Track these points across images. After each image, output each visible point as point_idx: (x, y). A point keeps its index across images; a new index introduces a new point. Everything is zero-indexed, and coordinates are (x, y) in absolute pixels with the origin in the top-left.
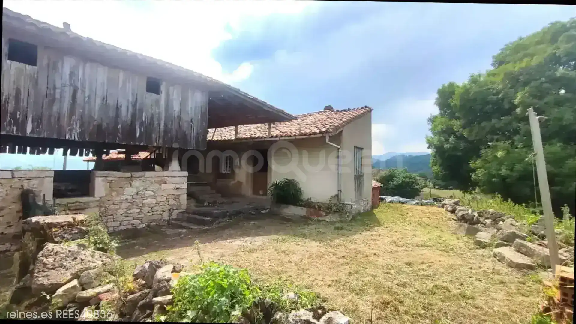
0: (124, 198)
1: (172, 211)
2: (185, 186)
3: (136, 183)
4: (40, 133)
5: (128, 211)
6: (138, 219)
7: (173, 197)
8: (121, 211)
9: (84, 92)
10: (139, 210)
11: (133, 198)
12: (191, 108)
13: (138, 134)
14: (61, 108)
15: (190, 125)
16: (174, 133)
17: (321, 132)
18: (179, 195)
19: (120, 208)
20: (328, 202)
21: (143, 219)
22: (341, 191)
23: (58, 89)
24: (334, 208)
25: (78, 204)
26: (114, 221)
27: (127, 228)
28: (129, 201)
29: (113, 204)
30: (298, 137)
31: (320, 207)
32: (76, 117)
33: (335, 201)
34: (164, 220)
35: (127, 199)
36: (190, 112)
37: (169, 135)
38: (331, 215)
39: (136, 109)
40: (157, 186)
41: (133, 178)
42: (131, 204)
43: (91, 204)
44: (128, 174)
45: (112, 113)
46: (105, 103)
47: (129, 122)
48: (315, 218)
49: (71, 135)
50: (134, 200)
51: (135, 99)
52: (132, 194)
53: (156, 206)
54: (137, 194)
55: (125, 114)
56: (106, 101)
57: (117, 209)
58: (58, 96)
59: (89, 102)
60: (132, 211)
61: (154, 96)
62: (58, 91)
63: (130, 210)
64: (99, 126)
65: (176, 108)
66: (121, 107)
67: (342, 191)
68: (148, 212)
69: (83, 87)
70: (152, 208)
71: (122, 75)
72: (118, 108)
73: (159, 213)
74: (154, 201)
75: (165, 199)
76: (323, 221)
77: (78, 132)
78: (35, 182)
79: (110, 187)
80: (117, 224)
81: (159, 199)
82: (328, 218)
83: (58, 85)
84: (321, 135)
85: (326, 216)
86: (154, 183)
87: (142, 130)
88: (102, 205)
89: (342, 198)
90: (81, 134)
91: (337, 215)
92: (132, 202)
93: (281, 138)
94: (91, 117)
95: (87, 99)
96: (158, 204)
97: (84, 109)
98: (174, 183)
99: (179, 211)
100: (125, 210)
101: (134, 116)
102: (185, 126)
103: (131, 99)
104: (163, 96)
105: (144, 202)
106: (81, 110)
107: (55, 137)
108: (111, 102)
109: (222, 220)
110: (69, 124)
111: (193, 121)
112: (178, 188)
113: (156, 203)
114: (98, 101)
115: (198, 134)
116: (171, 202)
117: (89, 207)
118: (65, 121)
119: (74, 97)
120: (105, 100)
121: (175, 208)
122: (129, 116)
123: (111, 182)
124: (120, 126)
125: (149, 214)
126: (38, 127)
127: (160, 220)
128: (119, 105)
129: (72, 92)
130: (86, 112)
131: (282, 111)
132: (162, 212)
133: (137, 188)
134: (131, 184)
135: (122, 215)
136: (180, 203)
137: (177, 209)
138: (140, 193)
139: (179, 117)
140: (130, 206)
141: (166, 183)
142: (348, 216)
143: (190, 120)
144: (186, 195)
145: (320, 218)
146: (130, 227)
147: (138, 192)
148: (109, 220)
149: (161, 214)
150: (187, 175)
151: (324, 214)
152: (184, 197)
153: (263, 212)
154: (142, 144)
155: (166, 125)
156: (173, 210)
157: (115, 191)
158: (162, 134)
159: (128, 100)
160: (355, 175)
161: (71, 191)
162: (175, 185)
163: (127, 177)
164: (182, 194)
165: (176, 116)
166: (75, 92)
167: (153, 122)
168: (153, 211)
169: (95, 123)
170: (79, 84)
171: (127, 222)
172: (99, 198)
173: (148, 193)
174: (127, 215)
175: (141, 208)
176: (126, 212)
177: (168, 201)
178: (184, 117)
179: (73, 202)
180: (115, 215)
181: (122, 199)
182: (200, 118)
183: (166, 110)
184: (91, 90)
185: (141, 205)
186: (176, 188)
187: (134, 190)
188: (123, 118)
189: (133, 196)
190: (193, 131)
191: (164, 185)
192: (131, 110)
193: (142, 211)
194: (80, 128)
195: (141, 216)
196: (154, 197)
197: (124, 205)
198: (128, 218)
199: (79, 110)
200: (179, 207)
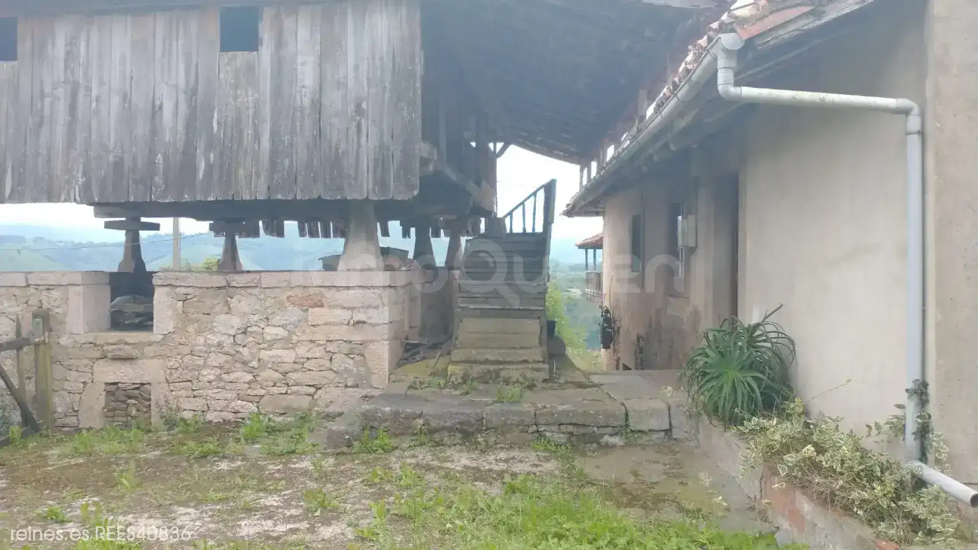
0: (214, 339)
2: (383, 317)
3: (240, 303)
6: (248, 399)
7: (346, 348)
8: (208, 374)
9: (89, 89)
10: (249, 377)
11: (235, 343)
12: (357, 68)
13: (201, 173)
14: (52, 137)
15: (354, 124)
16: (301, 154)
18: (364, 344)
19: (205, 366)
21: (263, 401)
23: (48, 95)
25: (121, 346)
26: (194, 397)
27: (224, 420)
28: (226, 349)
29: (191, 354)
34: (319, 413)
35: (220, 345)
36: (351, 83)
39: (196, 106)
40: (293, 314)
41: (231, 290)
42: (229, 358)
43: (146, 350)
44: (220, 280)
45: (142, 129)
46: (127, 105)
47: (180, 145)
50: (238, 348)
51: (192, 82)
52: (232, 332)
53: (295, 370)
54: (245, 333)
55: (172, 124)
56: (130, 101)
57: (199, 368)
58: (47, 112)
59: (97, 112)
60: (232, 377)
61: (242, 57)
62: (47, 101)
63: (228, 372)
64: (118, 164)
65: (307, 76)
66: (161, 107)
68: (275, 385)
69: (88, 79)
70: (285, 374)
72: (156, 111)
73: (301, 389)
74: (288, 356)
75: (318, 352)
77: (80, 183)
78: (56, 294)
79: (183, 311)
80: (199, 404)
81: (302, 351)
83: (48, 87)
86: (287, 304)
87: (212, 159)
88: (169, 353)
90: (86, 188)
92: (232, 352)
94: (102, 146)
95: (94, 105)
96: (300, 364)
97: (89, 129)
98: (345, 305)
99: (364, 392)
100: (217, 372)
101: (190, 126)
103: (182, 83)
104: (266, 50)
105: (265, 355)
106: (86, 135)
108: (140, 101)
110: (66, 170)
111: (364, 106)
112: (359, 322)
113: (295, 362)
114: (115, 105)
115: (382, 146)
116: (341, 362)
117: (143, 357)
118: (59, 163)
119: (73, 108)
120: (128, 97)
121: (350, 383)
122: (181, 128)
123: (186, 299)
124: (160, 156)
125: (277, 390)
126: (21, 183)
127: (308, 410)
128: (158, 103)
129: (69, 96)
130: (94, 137)
132: (312, 390)
133: (243, 315)
134: (229, 305)
135: (210, 382)
136: (367, 369)
137: (357, 386)
138: (249, 329)
139: (318, 106)
140: (226, 362)
141: (322, 306)
143: (352, 108)
144: (386, 342)
146: (230, 417)
147: (246, 329)
148: (184, 393)
149: (310, 395)
152: (380, 352)
155: (275, 136)
157: (197, 321)
159: (176, 87)
162: (350, 312)
163: (219, 288)
164: (371, 341)
165: (307, 101)
166: (74, 94)
167: (241, 133)
168: (287, 384)
169: (111, 159)
170: (80, 75)
171: (223, 403)
172: (161, 337)
173: (272, 332)
174: (222, 384)
175: (256, 372)
176: (219, 378)
177: (331, 360)
178: (333, 100)
179: (114, 340)
180: (195, 382)
181: (209, 342)
182: (388, 94)
183: (277, 92)
184: (101, 83)
185: (254, 364)
186: (352, 322)
187: (236, 322)
188: (168, 137)
189: (234, 336)
190: (363, 140)
191: (316, 309)
192: (183, 109)
193: (259, 379)
194: (84, 174)
195: (256, 392)
196: (288, 343)
197: (216, 359)
198: (224, 394)
199: (81, 135)
200: (363, 380)
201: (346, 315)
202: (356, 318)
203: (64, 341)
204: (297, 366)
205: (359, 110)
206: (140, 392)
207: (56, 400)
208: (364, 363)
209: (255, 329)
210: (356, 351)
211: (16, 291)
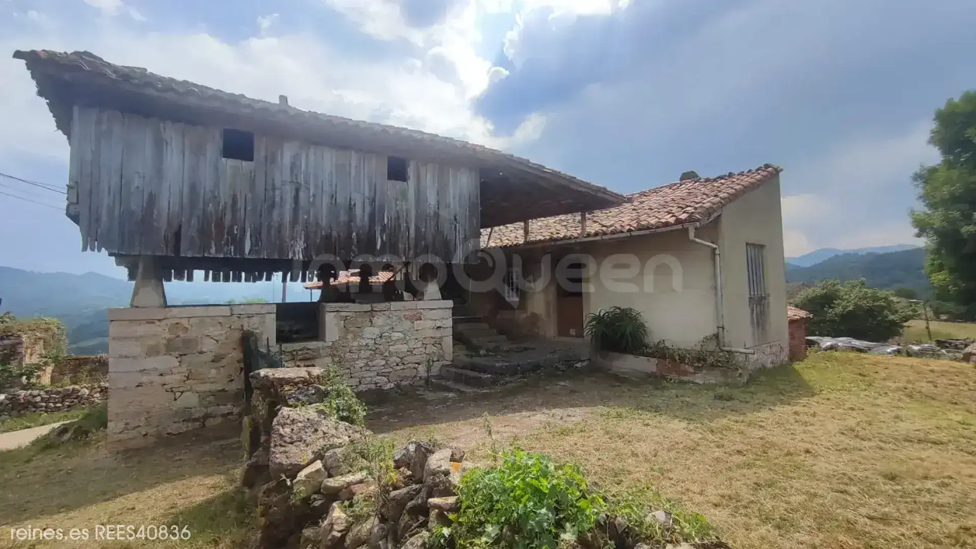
0: (363, 342)
1: (431, 363)
2: (449, 323)
3: (379, 320)
4: (258, 252)
5: (370, 363)
6: (383, 375)
7: (433, 341)
8: (361, 363)
9: (307, 189)
10: (383, 362)
11: (376, 343)
12: (454, 198)
13: (378, 247)
14: (281, 215)
15: (453, 226)
16: (430, 238)
17: (679, 221)
18: (441, 338)
19: (358, 358)
20: (698, 348)
21: (391, 375)
22: (723, 328)
23: (278, 189)
24: (710, 360)
25: (305, 351)
26: (351, 377)
27: (369, 389)
28: (370, 347)
29: (350, 352)
30: (633, 233)
31: (682, 359)
32: (299, 227)
33: (712, 346)
34: (420, 378)
35: (367, 345)
36: (452, 207)
37: (423, 242)
38: (704, 371)
39: (375, 208)
40: (407, 324)
41: (374, 313)
42: (373, 352)
43: (321, 352)
44: (367, 307)
45: (343, 217)
46: (333, 202)
47: (367, 229)
48: (674, 376)
49: (294, 254)
50: (377, 346)
51: (373, 193)
52: (374, 337)
53: (408, 356)
54: (381, 337)
55: (361, 215)
56: (336, 199)
57: (354, 360)
58: (278, 199)
59: (313, 204)
60: (374, 363)
61: (399, 184)
62: (277, 192)
63: (372, 361)
64: (328, 237)
65: (432, 199)
66: (355, 205)
67: (725, 327)
68: (397, 365)
69: (307, 182)
70: (401, 358)
71: (354, 158)
72: (351, 208)
73: (412, 366)
75: (419, 344)
76: (689, 382)
77: (303, 247)
78: (255, 320)
79: (345, 327)
80: (355, 382)
81: (412, 345)
82: (699, 379)
83: (278, 183)
84: (680, 227)
85: (695, 373)
86: (403, 319)
87: (384, 238)
88: (335, 352)
89: (726, 340)
90: (306, 251)
91: (717, 372)
92: (374, 348)
93: (604, 237)
94: (317, 224)
95: (311, 199)
97: (308, 213)
98: (433, 318)
99: (442, 363)
100: (365, 361)
101: (372, 217)
102: (446, 228)
103: (367, 194)
104: (412, 182)
105: (391, 348)
106: (306, 217)
107: (276, 257)
108: (342, 200)
109: (512, 379)
110: (293, 238)
111: (458, 217)
112: (439, 327)
113: (408, 351)
114: (326, 200)
115: (465, 237)
116: (431, 349)
117: (320, 356)
118: (287, 233)
119: (296, 199)
120: (334, 198)
121: (435, 360)
122: (366, 218)
123: (345, 319)
124: (354, 234)
125: (398, 368)
126: (257, 245)
127: (415, 376)
128: (353, 203)
129: (294, 193)
130: (312, 218)
131: (604, 191)
132: (417, 365)
133: (379, 327)
134: (371, 322)
135: (361, 368)
136: (443, 352)
137: (438, 361)
138: (383, 335)
139: (437, 215)
140: (371, 354)
141: (421, 319)
142: (740, 374)
143: (453, 218)
144: (451, 337)
145: (685, 378)
146: (373, 387)
147: (382, 335)
149: (415, 368)
150: (452, 306)
151: (691, 370)
152: (449, 341)
153: (579, 365)
155: (417, 229)
156: (433, 361)
157: (352, 332)
158: (412, 242)
159: (364, 195)
160: (750, 298)
161: (297, 332)
162: (434, 322)
163: (366, 312)
164: (445, 336)
165: (432, 213)
166: (297, 191)
167: (400, 225)
168: (403, 364)
169: (323, 233)
170: (301, 179)
171: (369, 379)
172: (331, 343)
173: (396, 335)
174: (368, 368)
175: (387, 359)
176: (367, 365)
177: (425, 348)
178: (443, 213)
179: (301, 347)
180: (352, 368)
181: (360, 344)
182: (468, 213)
183: (417, 205)
184: (316, 186)
185: (387, 354)
186: (435, 327)
187: (377, 331)
188: (358, 222)
189: (375, 339)
190: (457, 234)
191: (418, 322)
192: (368, 209)
193: (389, 362)
194: (305, 241)
195: (387, 370)
196: (404, 341)
197: (364, 354)
198: (370, 374)
199: (302, 217)
200: (441, 357)
201: (430, 324)
202: (438, 325)
204: (409, 353)
205: (456, 219)
208: (442, 349)
209: (387, 334)
211: (221, 320)
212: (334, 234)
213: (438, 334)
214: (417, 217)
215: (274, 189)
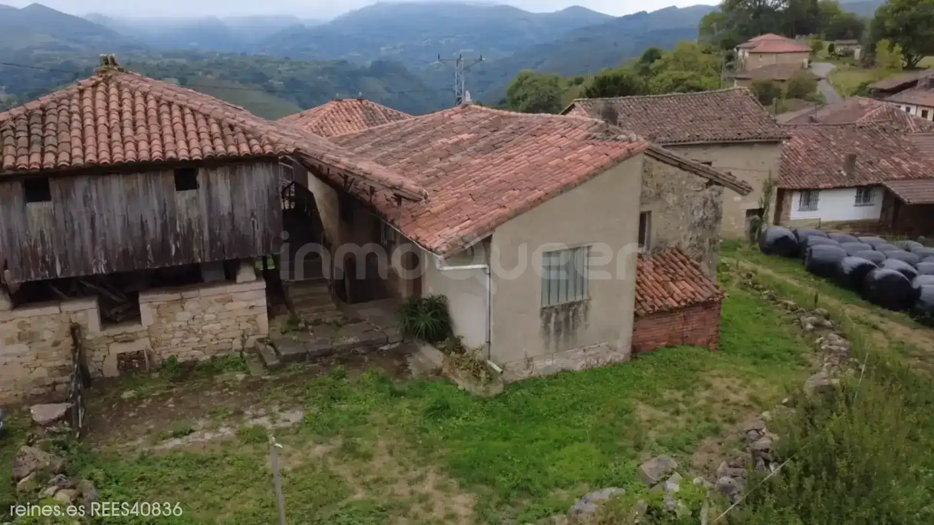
0: (177, 324)
1: (246, 337)
2: (263, 302)
3: (190, 305)
4: (67, 272)
5: (185, 341)
6: (199, 349)
7: (246, 319)
8: (175, 341)
9: (101, 216)
10: (198, 339)
11: (188, 324)
12: (251, 196)
13: (173, 252)
14: (82, 241)
15: (251, 223)
16: (226, 239)
18: (256, 316)
19: (173, 337)
21: (206, 349)
22: (490, 343)
23: (76, 220)
25: (124, 336)
27: (187, 361)
28: (184, 328)
29: (165, 333)
32: (98, 248)
34: (235, 350)
35: (180, 326)
36: (248, 202)
37: (219, 243)
39: (166, 220)
40: (219, 306)
41: (185, 300)
42: (186, 332)
43: (140, 335)
44: (177, 296)
45: (137, 232)
46: (126, 223)
47: (160, 239)
49: (98, 270)
50: (190, 327)
51: (163, 208)
52: (187, 319)
53: (222, 332)
54: (193, 318)
55: (154, 229)
56: (128, 219)
57: (170, 339)
58: (77, 228)
59: (108, 226)
60: (189, 340)
61: (190, 193)
62: (76, 222)
63: (186, 338)
64: (125, 252)
65: (225, 202)
66: (146, 221)
68: (212, 340)
69: (100, 210)
70: (216, 335)
71: (140, 178)
72: (143, 225)
73: (225, 340)
74: (217, 327)
75: (233, 322)
77: (104, 263)
78: (80, 314)
79: (158, 313)
81: (225, 323)
83: (75, 215)
86: (214, 303)
87: (178, 245)
88: (152, 334)
90: (108, 266)
92: (188, 329)
94: (114, 244)
95: (106, 223)
96: (224, 329)
97: (105, 235)
98: (245, 299)
99: (257, 337)
100: (180, 339)
101: (164, 229)
102: (241, 223)
103: (157, 209)
104: (202, 188)
105: (205, 328)
106: (103, 238)
107: (82, 274)
108: (134, 220)
110: (95, 257)
111: (255, 214)
112: (252, 307)
113: (221, 329)
114: (119, 223)
115: (265, 231)
116: (244, 326)
117: (138, 338)
118: (89, 254)
119: (93, 225)
120: (126, 218)
121: (250, 334)
122: (159, 230)
123: (158, 307)
124: (149, 246)
125: (213, 343)
126: (66, 266)
127: (230, 349)
128: (144, 220)
129: (89, 219)
130: (108, 239)
132: (231, 340)
133: (191, 311)
134: (183, 307)
135: (177, 345)
136: (258, 327)
137: (253, 335)
138: (196, 317)
139: (232, 215)
140: (185, 334)
141: (232, 301)
143: (249, 215)
144: (267, 313)
146: (189, 359)
148: (163, 352)
149: (230, 342)
150: (265, 286)
152: (263, 317)
154: (181, 264)
155: (211, 231)
156: (248, 336)
157: (166, 317)
158: (207, 244)
159: (154, 211)
162: (247, 302)
163: (177, 300)
164: (259, 314)
165: (226, 214)
166: (92, 218)
167: (192, 231)
168: (218, 339)
169: (120, 249)
170: (95, 208)
171: (185, 353)
172: (147, 326)
173: (207, 317)
174: (183, 344)
175: (201, 336)
176: (182, 342)
177: (239, 325)
178: (239, 212)
179: (120, 332)
181: (174, 326)
182: (266, 207)
183: (210, 209)
184: (109, 212)
185: (200, 332)
186: (248, 307)
187: (187, 315)
188: (152, 236)
189: (187, 321)
190: (256, 229)
191: (230, 303)
192: (159, 222)
193: (203, 339)
194: (105, 258)
195: (202, 345)
196: (217, 321)
197: (179, 333)
198: (185, 349)
199: (100, 239)
200: (257, 332)
201: (244, 304)
202: (251, 305)
203: (88, 337)
205: (253, 215)
206: (139, 355)
207: (89, 368)
208: (256, 325)
209: (198, 316)
210: (252, 320)
211: (54, 316)
212: (131, 248)
213: (251, 313)
214: (211, 220)
215: (72, 220)
